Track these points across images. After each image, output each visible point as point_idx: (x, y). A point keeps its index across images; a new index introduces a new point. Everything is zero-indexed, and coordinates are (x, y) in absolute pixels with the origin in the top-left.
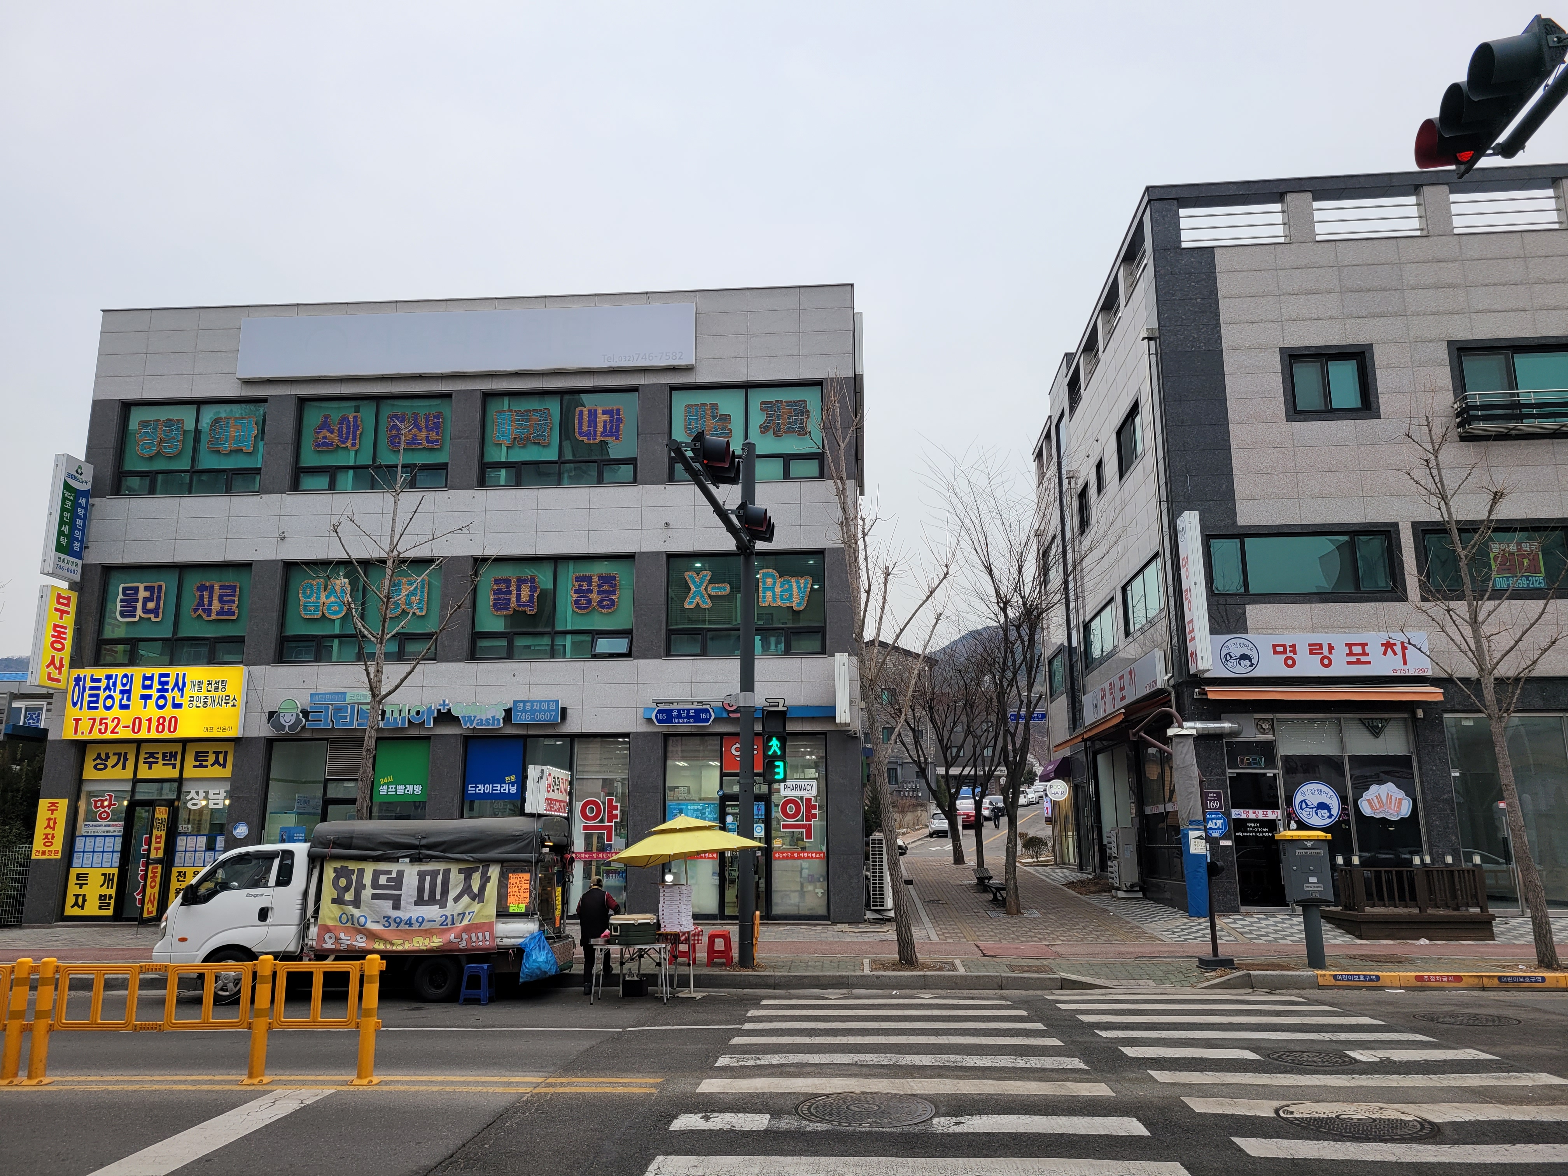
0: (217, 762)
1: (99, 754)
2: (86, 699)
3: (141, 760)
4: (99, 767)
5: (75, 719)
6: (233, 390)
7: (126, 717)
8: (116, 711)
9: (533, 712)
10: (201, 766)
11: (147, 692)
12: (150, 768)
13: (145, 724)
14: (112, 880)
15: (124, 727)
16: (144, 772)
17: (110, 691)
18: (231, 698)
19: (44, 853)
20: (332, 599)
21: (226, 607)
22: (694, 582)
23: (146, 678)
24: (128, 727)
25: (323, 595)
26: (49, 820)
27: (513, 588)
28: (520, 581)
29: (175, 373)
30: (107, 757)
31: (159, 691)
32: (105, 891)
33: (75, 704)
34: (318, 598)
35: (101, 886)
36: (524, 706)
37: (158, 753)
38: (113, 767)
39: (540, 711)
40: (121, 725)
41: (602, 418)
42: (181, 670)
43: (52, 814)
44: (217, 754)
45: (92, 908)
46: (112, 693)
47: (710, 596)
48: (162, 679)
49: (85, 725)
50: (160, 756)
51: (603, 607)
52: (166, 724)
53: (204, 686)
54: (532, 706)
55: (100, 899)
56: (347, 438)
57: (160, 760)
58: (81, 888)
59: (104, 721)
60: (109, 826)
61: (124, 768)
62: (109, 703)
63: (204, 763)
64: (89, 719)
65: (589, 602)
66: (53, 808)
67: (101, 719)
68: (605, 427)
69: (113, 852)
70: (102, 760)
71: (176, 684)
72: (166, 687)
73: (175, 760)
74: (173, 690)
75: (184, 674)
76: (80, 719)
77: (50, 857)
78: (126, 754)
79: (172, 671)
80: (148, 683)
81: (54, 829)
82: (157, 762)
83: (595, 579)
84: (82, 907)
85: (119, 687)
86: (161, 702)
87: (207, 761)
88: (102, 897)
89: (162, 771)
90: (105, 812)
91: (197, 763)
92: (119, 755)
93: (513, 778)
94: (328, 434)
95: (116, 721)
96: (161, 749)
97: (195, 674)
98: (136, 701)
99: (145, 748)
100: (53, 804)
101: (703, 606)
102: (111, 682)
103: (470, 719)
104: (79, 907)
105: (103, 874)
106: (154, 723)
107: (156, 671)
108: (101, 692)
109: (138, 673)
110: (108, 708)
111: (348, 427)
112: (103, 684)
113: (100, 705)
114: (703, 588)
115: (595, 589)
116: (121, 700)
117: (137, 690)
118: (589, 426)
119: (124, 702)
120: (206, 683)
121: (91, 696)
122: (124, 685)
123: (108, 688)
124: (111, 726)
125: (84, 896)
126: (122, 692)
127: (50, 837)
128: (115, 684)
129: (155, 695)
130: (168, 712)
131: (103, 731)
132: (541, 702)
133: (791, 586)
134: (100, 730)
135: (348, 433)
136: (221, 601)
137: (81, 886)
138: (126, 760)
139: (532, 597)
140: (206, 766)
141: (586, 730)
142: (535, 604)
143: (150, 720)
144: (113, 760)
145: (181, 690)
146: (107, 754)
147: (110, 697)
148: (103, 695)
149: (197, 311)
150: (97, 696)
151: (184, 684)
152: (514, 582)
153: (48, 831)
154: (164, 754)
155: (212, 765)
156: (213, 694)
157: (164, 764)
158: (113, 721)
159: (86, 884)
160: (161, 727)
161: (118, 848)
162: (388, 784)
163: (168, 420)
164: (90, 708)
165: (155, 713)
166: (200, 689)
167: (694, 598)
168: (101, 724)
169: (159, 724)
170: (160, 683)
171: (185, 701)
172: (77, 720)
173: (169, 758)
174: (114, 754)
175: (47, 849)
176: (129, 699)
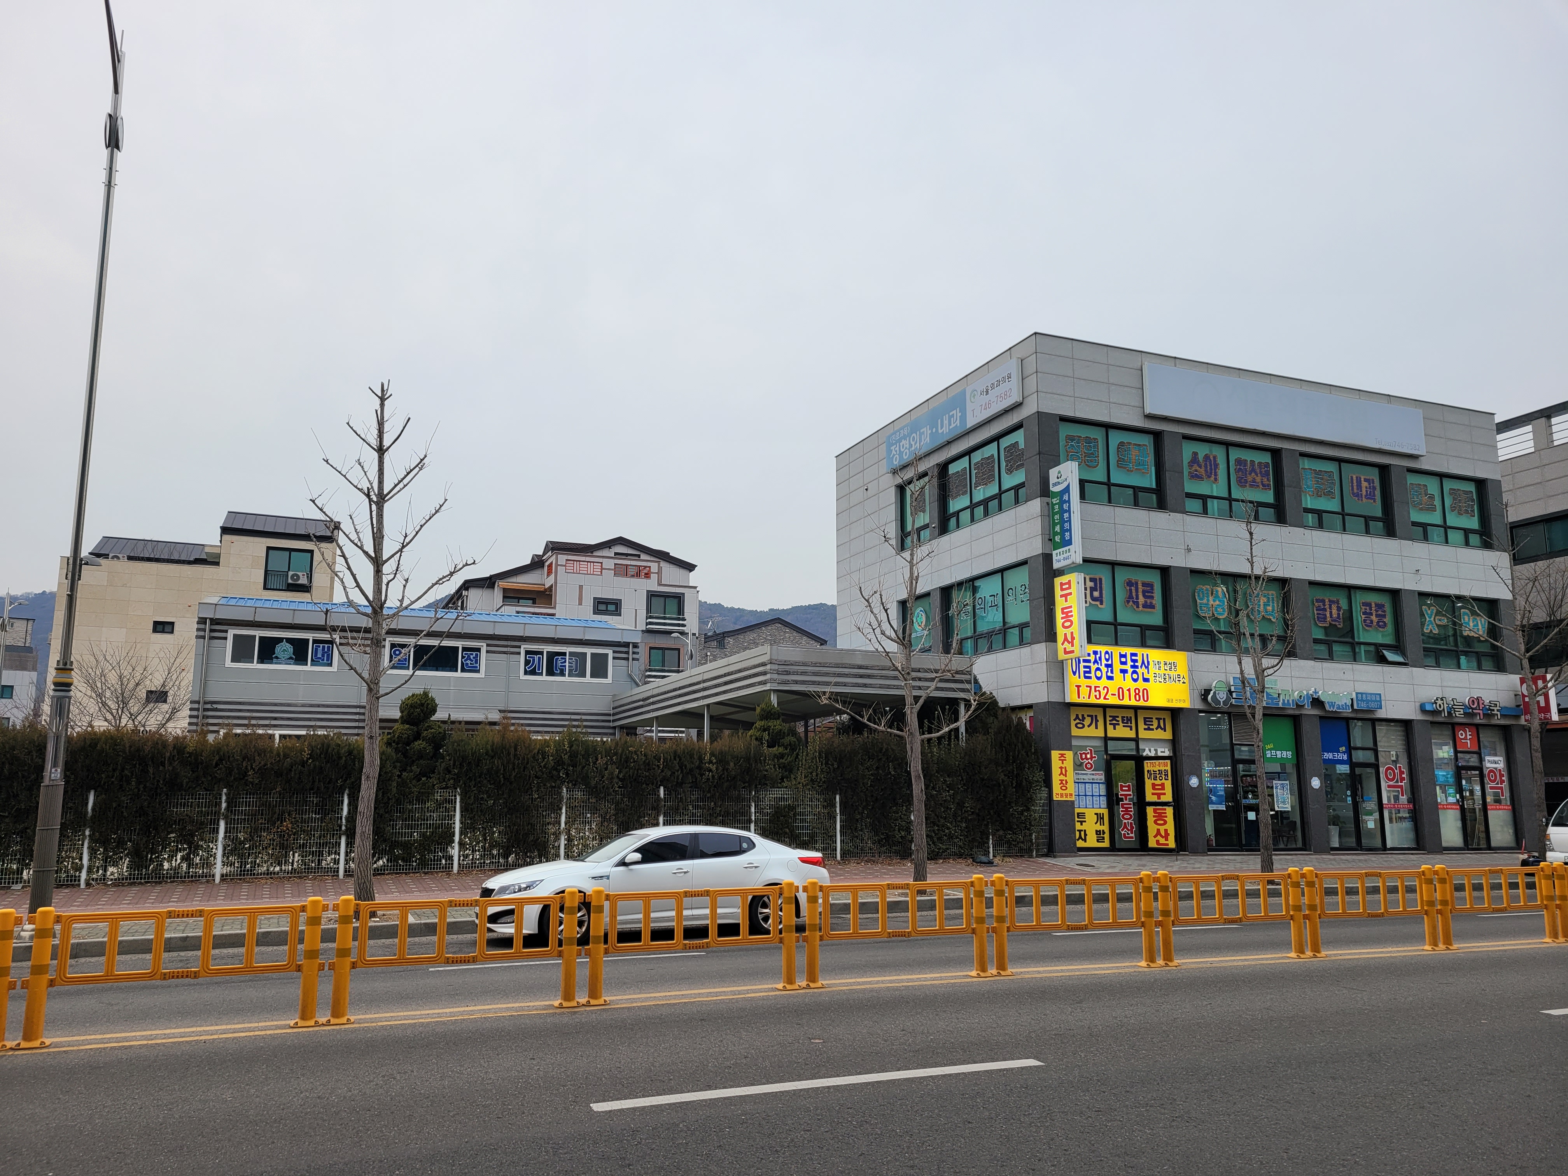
0: (1159, 727)
1: (1077, 715)
2: (1082, 670)
3: (1108, 722)
4: (1079, 725)
5: (1076, 686)
6: (1137, 422)
7: (1113, 686)
8: (1104, 682)
9: (1367, 701)
10: (1149, 729)
11: (1124, 667)
12: (1115, 729)
13: (1126, 693)
14: (1103, 818)
15: (1112, 695)
16: (1111, 733)
17: (1098, 664)
18: (1182, 677)
19: (1062, 795)
20: (1217, 603)
21: (1149, 601)
22: (1428, 614)
23: (1121, 656)
24: (1115, 695)
25: (1211, 598)
26: (1061, 768)
27: (1327, 607)
28: (1331, 602)
29: (1096, 399)
30: (1084, 718)
31: (1132, 667)
32: (1099, 827)
33: (1074, 673)
34: (1208, 600)
35: (1096, 823)
36: (1362, 697)
37: (1118, 717)
38: (1089, 726)
39: (1372, 701)
40: (1110, 693)
41: (1364, 484)
42: (1145, 651)
43: (1063, 763)
44: (1159, 719)
45: (1092, 841)
46: (1099, 666)
47: (1438, 626)
48: (1133, 658)
49: (1084, 691)
50: (1120, 719)
51: (1380, 626)
52: (1141, 694)
53: (1162, 665)
54: (1367, 697)
55: (1097, 834)
56: (1211, 473)
57: (1120, 722)
58: (1082, 824)
59: (1097, 689)
60: (1093, 774)
61: (1096, 728)
62: (1099, 674)
63: (1151, 727)
64: (1087, 686)
65: (1372, 622)
66: (1062, 758)
67: (1095, 687)
68: (1367, 491)
69: (1100, 796)
70: (1080, 720)
71: (1143, 662)
72: (1136, 664)
73: (1131, 723)
74: (1141, 667)
75: (1147, 655)
76: (1080, 686)
77: (1066, 799)
78: (1096, 716)
79: (1140, 651)
80: (1123, 660)
81: (1066, 775)
82: (1119, 724)
83: (1373, 605)
84: (1085, 840)
85: (1104, 662)
86: (1135, 676)
87: (1152, 725)
88: (1098, 832)
89: (1122, 731)
90: (1089, 763)
91: (1146, 727)
92: (1091, 716)
93: (1344, 748)
94: (1198, 468)
95: (1106, 689)
96: (1120, 713)
97: (1155, 655)
98: (1117, 674)
99: (1110, 712)
100: (1062, 755)
101: (1434, 632)
102: (1098, 656)
103: (1332, 704)
104: (1082, 840)
105: (1096, 814)
106: (1133, 694)
107: (1128, 651)
108: (1091, 664)
109: (1116, 651)
110: (1099, 678)
111: (1211, 465)
112: (1092, 658)
113: (1093, 675)
114: (1432, 619)
115: (1374, 614)
116: (1107, 672)
117: (1117, 666)
118: (1358, 489)
119: (1109, 674)
120: (1163, 663)
121: (1085, 667)
122: (1107, 660)
123: (1095, 662)
124: (1103, 693)
125: (1085, 831)
126: (1107, 666)
127: (1064, 782)
128: (1100, 658)
129: (1130, 670)
130: (1141, 684)
131: (1098, 697)
132: (1371, 694)
133: (1477, 623)
134: (1096, 696)
135: (1211, 469)
136: (1144, 596)
137: (1081, 823)
138: (1097, 721)
139: (1339, 614)
140: (1153, 730)
141: (1389, 717)
142: (1341, 620)
143: (1129, 690)
144: (1087, 721)
145: (1147, 667)
146: (1083, 715)
147: (1098, 669)
148: (1094, 667)
149: (1106, 348)
150: (1089, 667)
151: (1148, 662)
152: (1327, 603)
153: (1062, 777)
154: (1123, 717)
155: (1157, 729)
156: (1170, 672)
157: (1124, 726)
158: (1104, 689)
159: (1085, 821)
160: (1137, 696)
161: (1103, 792)
162: (1271, 749)
163: (1087, 437)
164: (1086, 677)
165: (1133, 685)
166: (1159, 668)
167: (1428, 625)
168: (1096, 691)
169: (1136, 694)
170: (1132, 661)
171: (1150, 676)
172: (1078, 687)
173: (1127, 721)
174: (1088, 716)
175: (1064, 792)
176: (1112, 672)
